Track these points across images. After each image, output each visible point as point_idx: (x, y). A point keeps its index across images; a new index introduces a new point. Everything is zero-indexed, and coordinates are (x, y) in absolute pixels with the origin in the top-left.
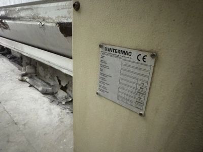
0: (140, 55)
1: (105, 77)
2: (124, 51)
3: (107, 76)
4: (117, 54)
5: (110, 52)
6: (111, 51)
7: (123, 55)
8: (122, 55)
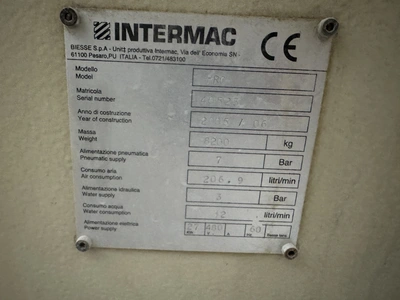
0: (274, 34)
1: (113, 165)
2: (201, 30)
3: (121, 157)
4: (166, 46)
5: (129, 43)
6: (134, 38)
7: (197, 46)
8: (190, 46)
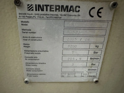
0: (94, 8)
1: (36, 55)
2: (67, 7)
3: (39, 52)
4: (55, 13)
5: (40, 12)
6: (43, 10)
7: (66, 13)
8: (63, 13)
